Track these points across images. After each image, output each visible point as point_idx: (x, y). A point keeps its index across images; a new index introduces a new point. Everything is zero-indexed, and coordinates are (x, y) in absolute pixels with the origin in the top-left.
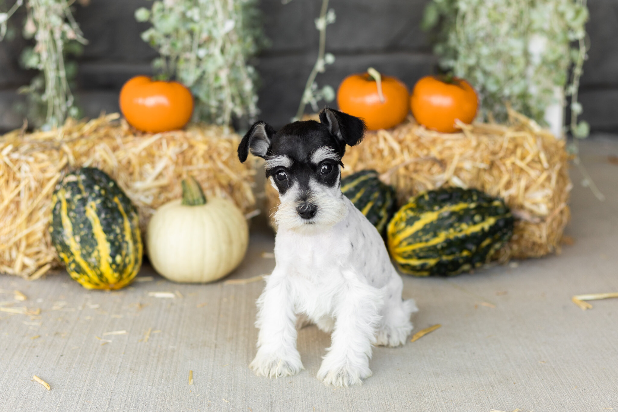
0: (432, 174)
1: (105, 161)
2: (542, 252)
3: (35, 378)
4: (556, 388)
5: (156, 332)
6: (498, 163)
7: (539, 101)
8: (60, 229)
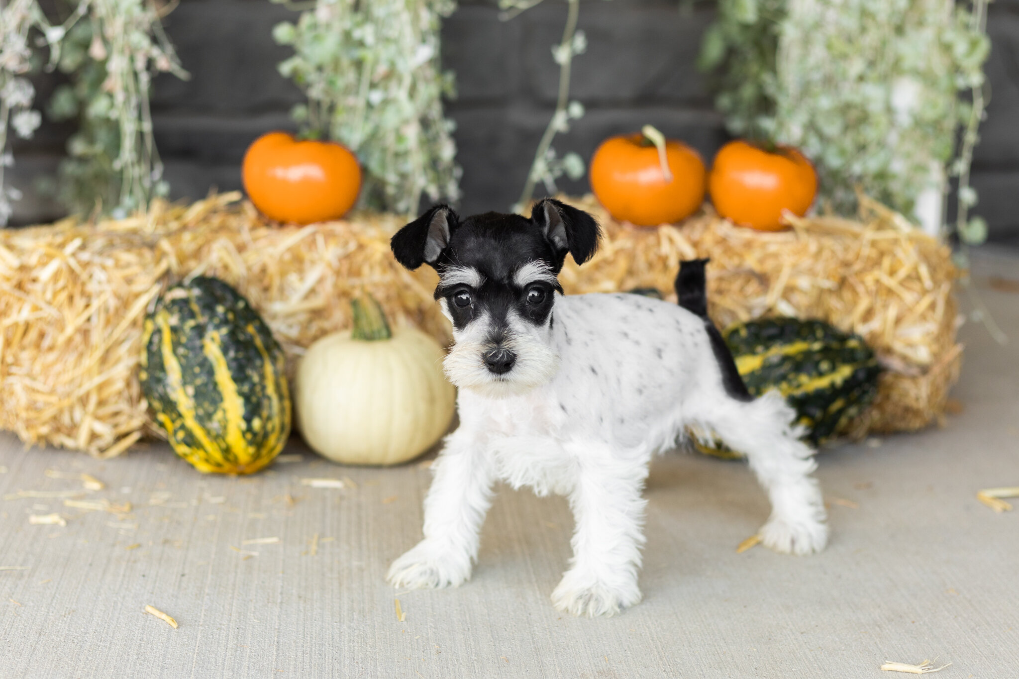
0: (746, 297)
1: (226, 267)
2: (916, 424)
3: (149, 609)
4: (979, 629)
5: (328, 540)
6: (852, 280)
7: (908, 184)
8: (161, 375)
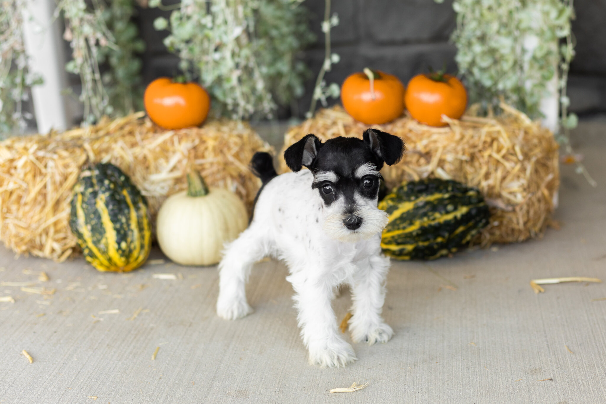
0: (419, 166)
1: (122, 158)
2: (522, 237)
3: (24, 353)
4: (471, 367)
5: (145, 311)
6: (478, 155)
7: (532, 95)
8: (74, 219)
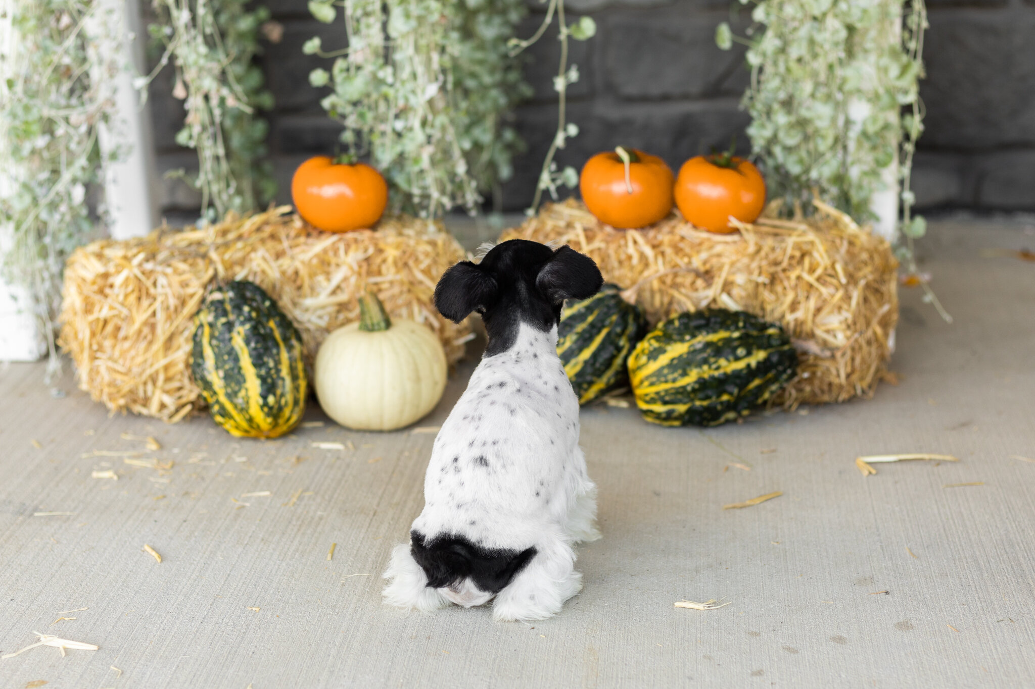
0: (696, 290)
1: (263, 272)
2: (842, 396)
3: (147, 548)
4: (775, 576)
5: (307, 494)
6: (782, 275)
7: (860, 187)
8: (200, 361)
